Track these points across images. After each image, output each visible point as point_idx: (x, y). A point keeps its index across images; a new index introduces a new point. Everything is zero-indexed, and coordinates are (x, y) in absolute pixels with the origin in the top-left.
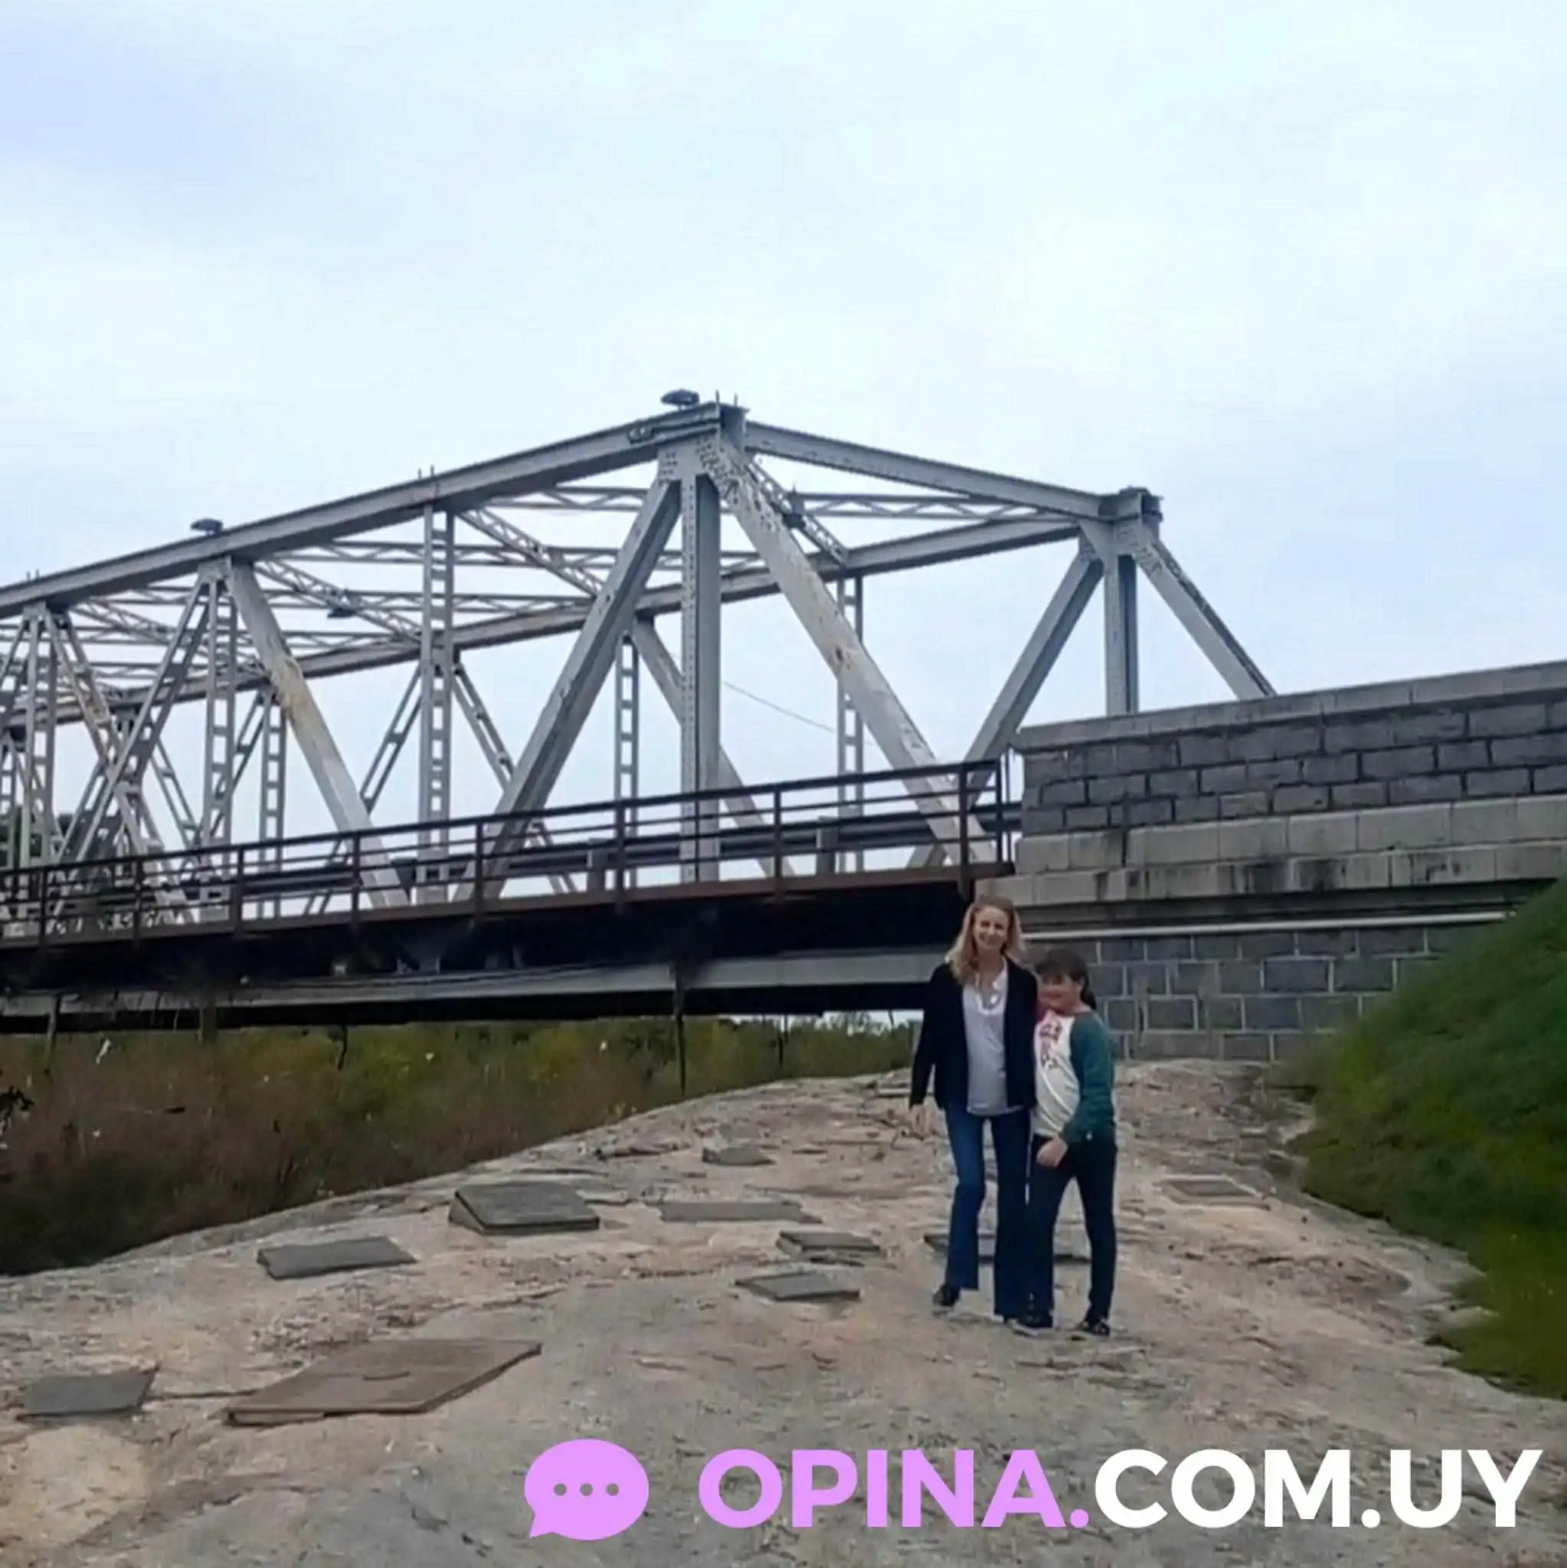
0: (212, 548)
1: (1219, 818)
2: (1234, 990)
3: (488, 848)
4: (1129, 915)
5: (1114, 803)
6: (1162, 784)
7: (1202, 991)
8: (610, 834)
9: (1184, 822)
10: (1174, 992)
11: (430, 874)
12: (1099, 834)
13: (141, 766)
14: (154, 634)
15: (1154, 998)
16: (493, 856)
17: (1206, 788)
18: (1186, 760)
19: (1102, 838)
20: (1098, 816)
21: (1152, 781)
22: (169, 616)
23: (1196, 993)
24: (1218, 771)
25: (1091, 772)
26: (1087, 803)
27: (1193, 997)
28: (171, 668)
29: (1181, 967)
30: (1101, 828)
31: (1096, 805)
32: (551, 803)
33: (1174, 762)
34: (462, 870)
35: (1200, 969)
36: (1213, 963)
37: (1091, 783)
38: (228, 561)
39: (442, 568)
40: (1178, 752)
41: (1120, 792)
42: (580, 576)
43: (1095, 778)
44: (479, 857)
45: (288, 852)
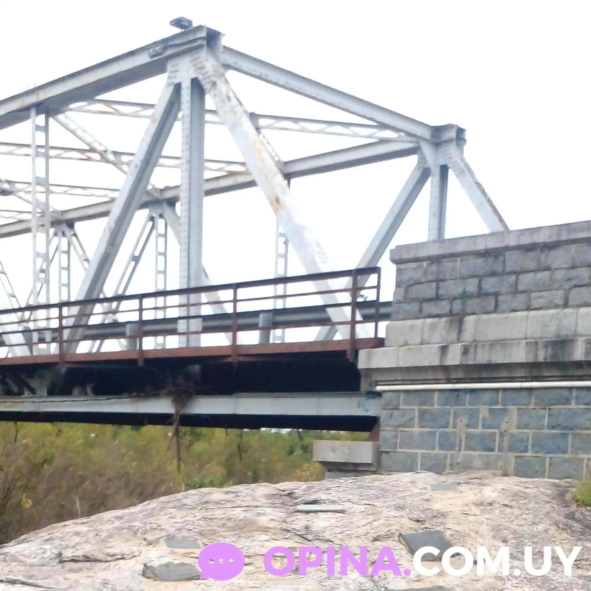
1: (528, 309)
2: (526, 426)
4: (460, 375)
5: (455, 299)
6: (489, 284)
7: (504, 426)
9: (503, 312)
10: (484, 427)
12: (444, 319)
15: (470, 430)
17: (521, 288)
18: (509, 268)
19: (446, 322)
20: (444, 307)
21: (483, 282)
23: (498, 427)
24: (531, 275)
25: (441, 277)
26: (437, 298)
27: (496, 431)
29: (491, 411)
30: (445, 315)
31: (443, 300)
33: (500, 269)
35: (504, 412)
36: (513, 409)
37: (441, 284)
40: (504, 262)
41: (460, 290)
43: (443, 280)
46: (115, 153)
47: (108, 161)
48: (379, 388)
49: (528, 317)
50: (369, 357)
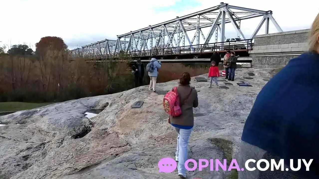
0: (178, 19)
3: (202, 47)
7: (271, 61)
8: (214, 46)
10: (268, 62)
11: (197, 50)
13: (172, 39)
14: (173, 27)
15: (266, 62)
16: (203, 48)
22: (174, 26)
28: (174, 30)
29: (269, 59)
32: (209, 43)
34: (200, 49)
35: (271, 59)
38: (179, 20)
39: (199, 21)
42: (212, 21)
44: (201, 48)
45: (185, 47)
46: (209, 18)
47: (208, 20)
48: (252, 56)
49: (274, 46)
50: (250, 52)
